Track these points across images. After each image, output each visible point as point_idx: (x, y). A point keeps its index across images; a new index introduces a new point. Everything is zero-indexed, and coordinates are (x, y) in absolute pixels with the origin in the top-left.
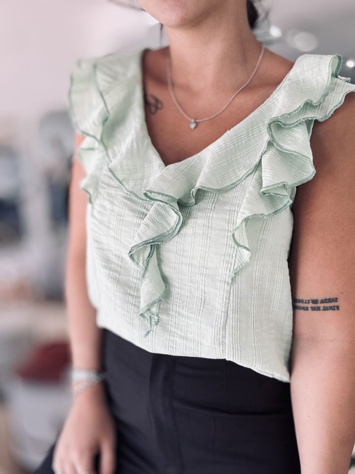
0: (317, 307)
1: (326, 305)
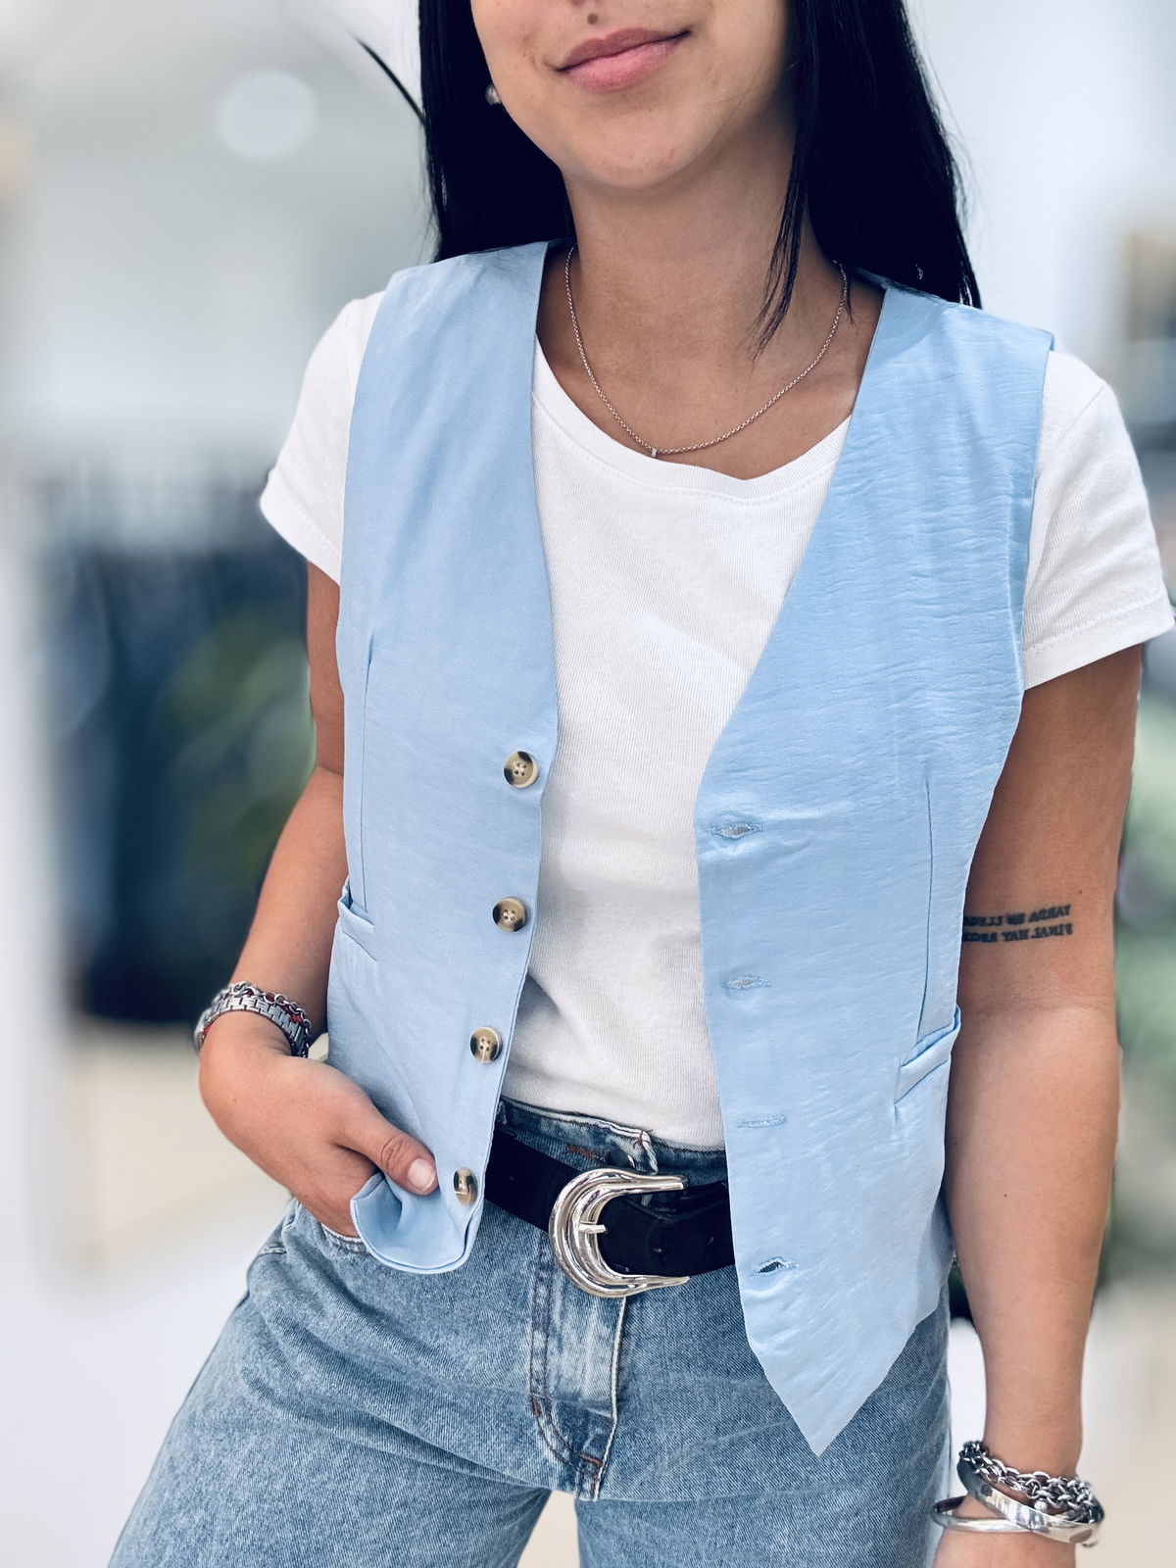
0: (1021, 931)
1: (1042, 924)
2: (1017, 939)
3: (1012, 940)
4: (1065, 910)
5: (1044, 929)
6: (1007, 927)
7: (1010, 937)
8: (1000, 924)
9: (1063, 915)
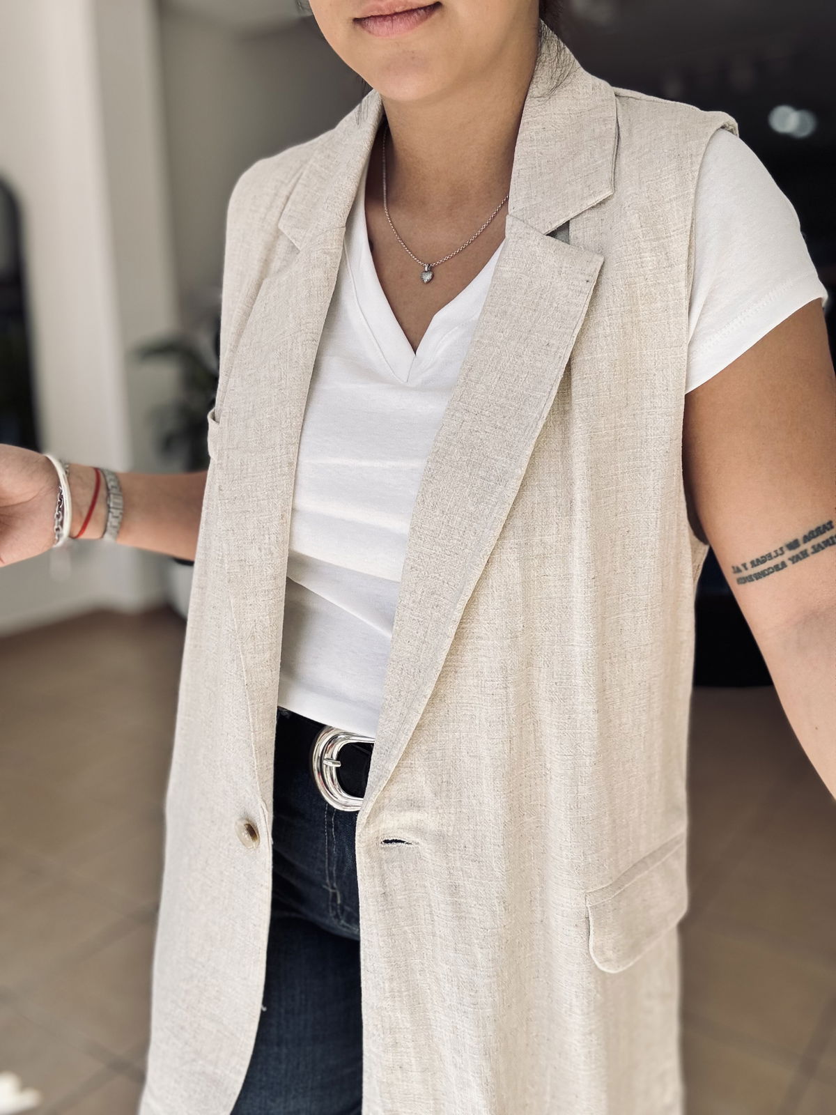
1: (815, 542)
2: (801, 559)
3: (797, 561)
4: (829, 526)
5: (819, 545)
6: (789, 554)
7: (795, 560)
8: (783, 553)
9: (829, 530)
